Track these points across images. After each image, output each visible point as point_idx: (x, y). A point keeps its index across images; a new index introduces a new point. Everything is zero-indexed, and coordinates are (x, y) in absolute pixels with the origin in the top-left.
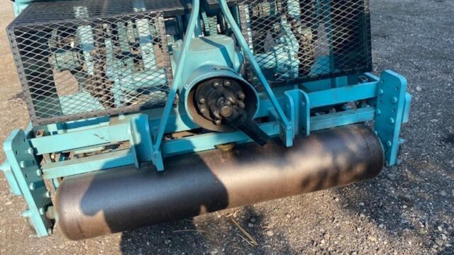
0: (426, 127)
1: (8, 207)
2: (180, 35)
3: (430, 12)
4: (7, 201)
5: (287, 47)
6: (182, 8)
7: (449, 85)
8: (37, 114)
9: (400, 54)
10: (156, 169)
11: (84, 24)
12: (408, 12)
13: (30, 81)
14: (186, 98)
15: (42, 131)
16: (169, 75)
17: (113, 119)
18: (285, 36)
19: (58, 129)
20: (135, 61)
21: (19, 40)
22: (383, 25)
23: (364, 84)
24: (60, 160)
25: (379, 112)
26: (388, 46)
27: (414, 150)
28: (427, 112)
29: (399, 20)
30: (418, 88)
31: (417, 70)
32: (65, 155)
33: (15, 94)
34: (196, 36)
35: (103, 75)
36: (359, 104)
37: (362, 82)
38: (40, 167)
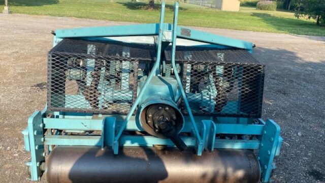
0: (299, 162)
1: (15, 157)
2: (147, 72)
3: (319, 83)
4: (15, 153)
5: (209, 93)
6: (151, 60)
7: (321, 136)
8: (51, 104)
9: (292, 108)
10: (113, 152)
11: (92, 58)
12: (304, 80)
13: (53, 84)
14: (141, 113)
15: (51, 114)
16: (135, 96)
17: (95, 116)
18: (210, 86)
19: (60, 114)
20: (117, 81)
21: (53, 60)
22: (285, 86)
23: (256, 125)
24: (56, 134)
25: (262, 145)
26: (285, 100)
27: (287, 176)
28: (302, 151)
29: (298, 84)
30: (299, 134)
31: (301, 121)
32: (60, 132)
33: (36, 84)
34: (156, 75)
35: (96, 88)
36: (252, 137)
37: (254, 123)
38: (44, 136)
